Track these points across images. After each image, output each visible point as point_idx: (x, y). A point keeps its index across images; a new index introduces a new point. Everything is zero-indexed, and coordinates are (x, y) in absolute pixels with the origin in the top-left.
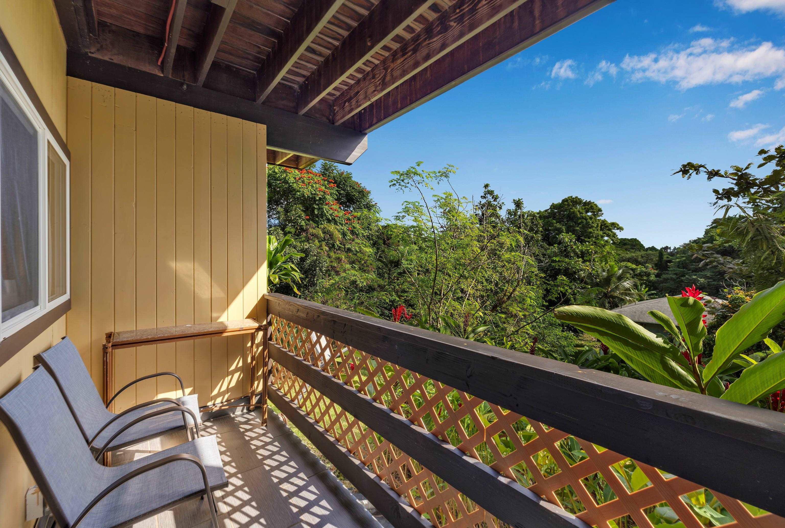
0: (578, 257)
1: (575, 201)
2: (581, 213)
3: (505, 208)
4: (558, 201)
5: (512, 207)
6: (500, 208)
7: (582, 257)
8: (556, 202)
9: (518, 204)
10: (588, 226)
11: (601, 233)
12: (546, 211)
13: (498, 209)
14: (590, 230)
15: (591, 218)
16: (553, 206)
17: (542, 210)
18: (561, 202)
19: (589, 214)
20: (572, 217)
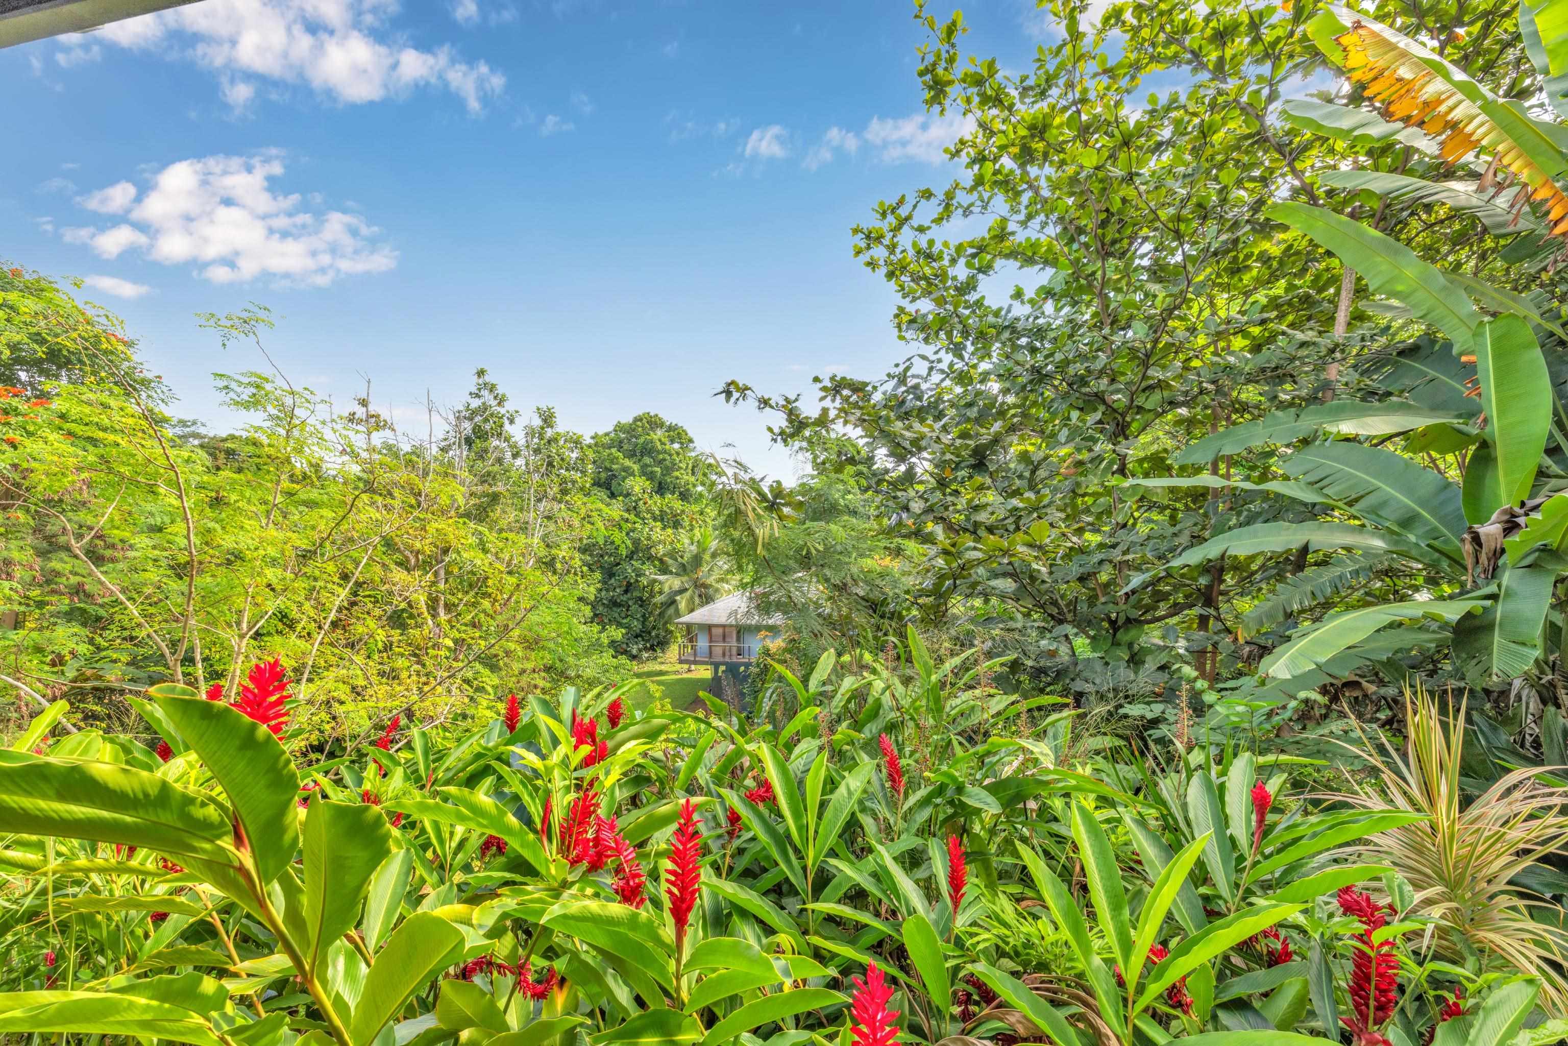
0: (655, 519)
1: (654, 423)
2: (663, 444)
3: (521, 422)
4: (627, 418)
5: (537, 422)
6: (512, 422)
7: (662, 520)
8: (623, 421)
9: (548, 418)
10: (674, 467)
11: (692, 479)
12: (607, 434)
13: (506, 422)
14: (677, 474)
15: (678, 454)
16: (619, 428)
17: (601, 432)
18: (630, 420)
19: (676, 446)
20: (647, 450)
